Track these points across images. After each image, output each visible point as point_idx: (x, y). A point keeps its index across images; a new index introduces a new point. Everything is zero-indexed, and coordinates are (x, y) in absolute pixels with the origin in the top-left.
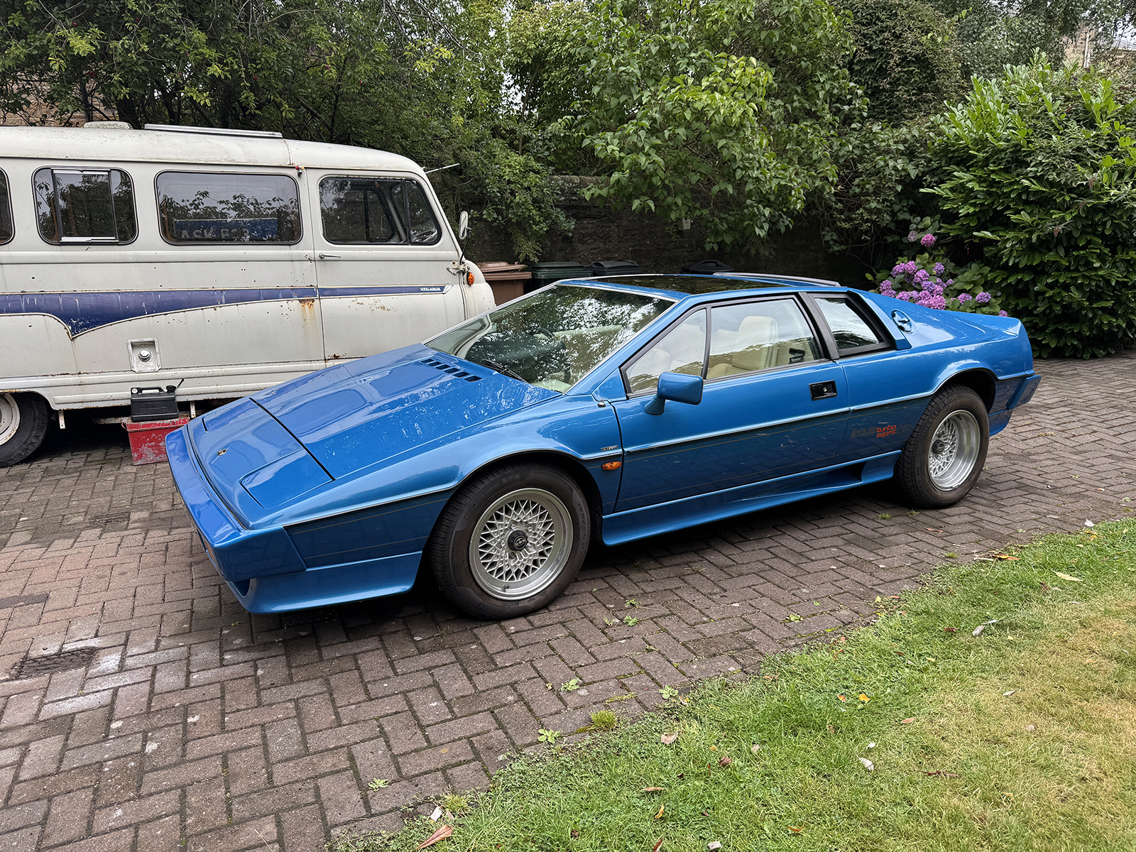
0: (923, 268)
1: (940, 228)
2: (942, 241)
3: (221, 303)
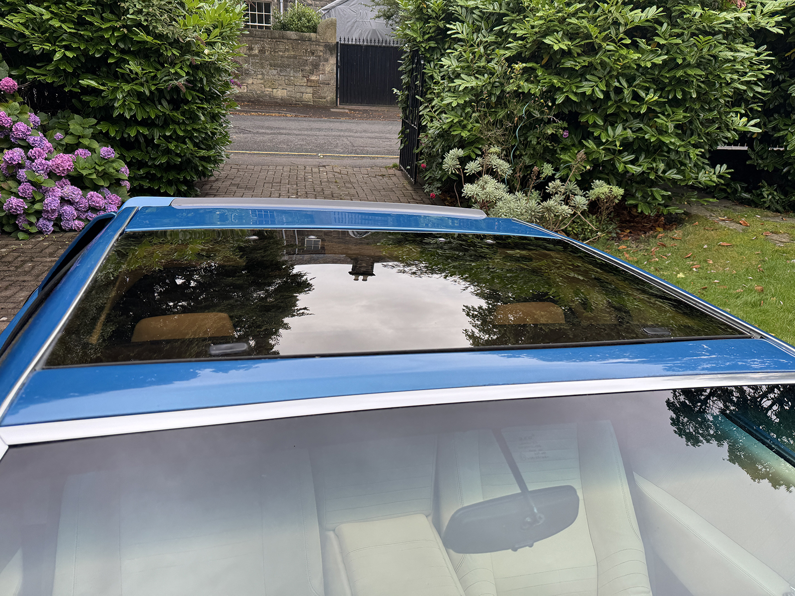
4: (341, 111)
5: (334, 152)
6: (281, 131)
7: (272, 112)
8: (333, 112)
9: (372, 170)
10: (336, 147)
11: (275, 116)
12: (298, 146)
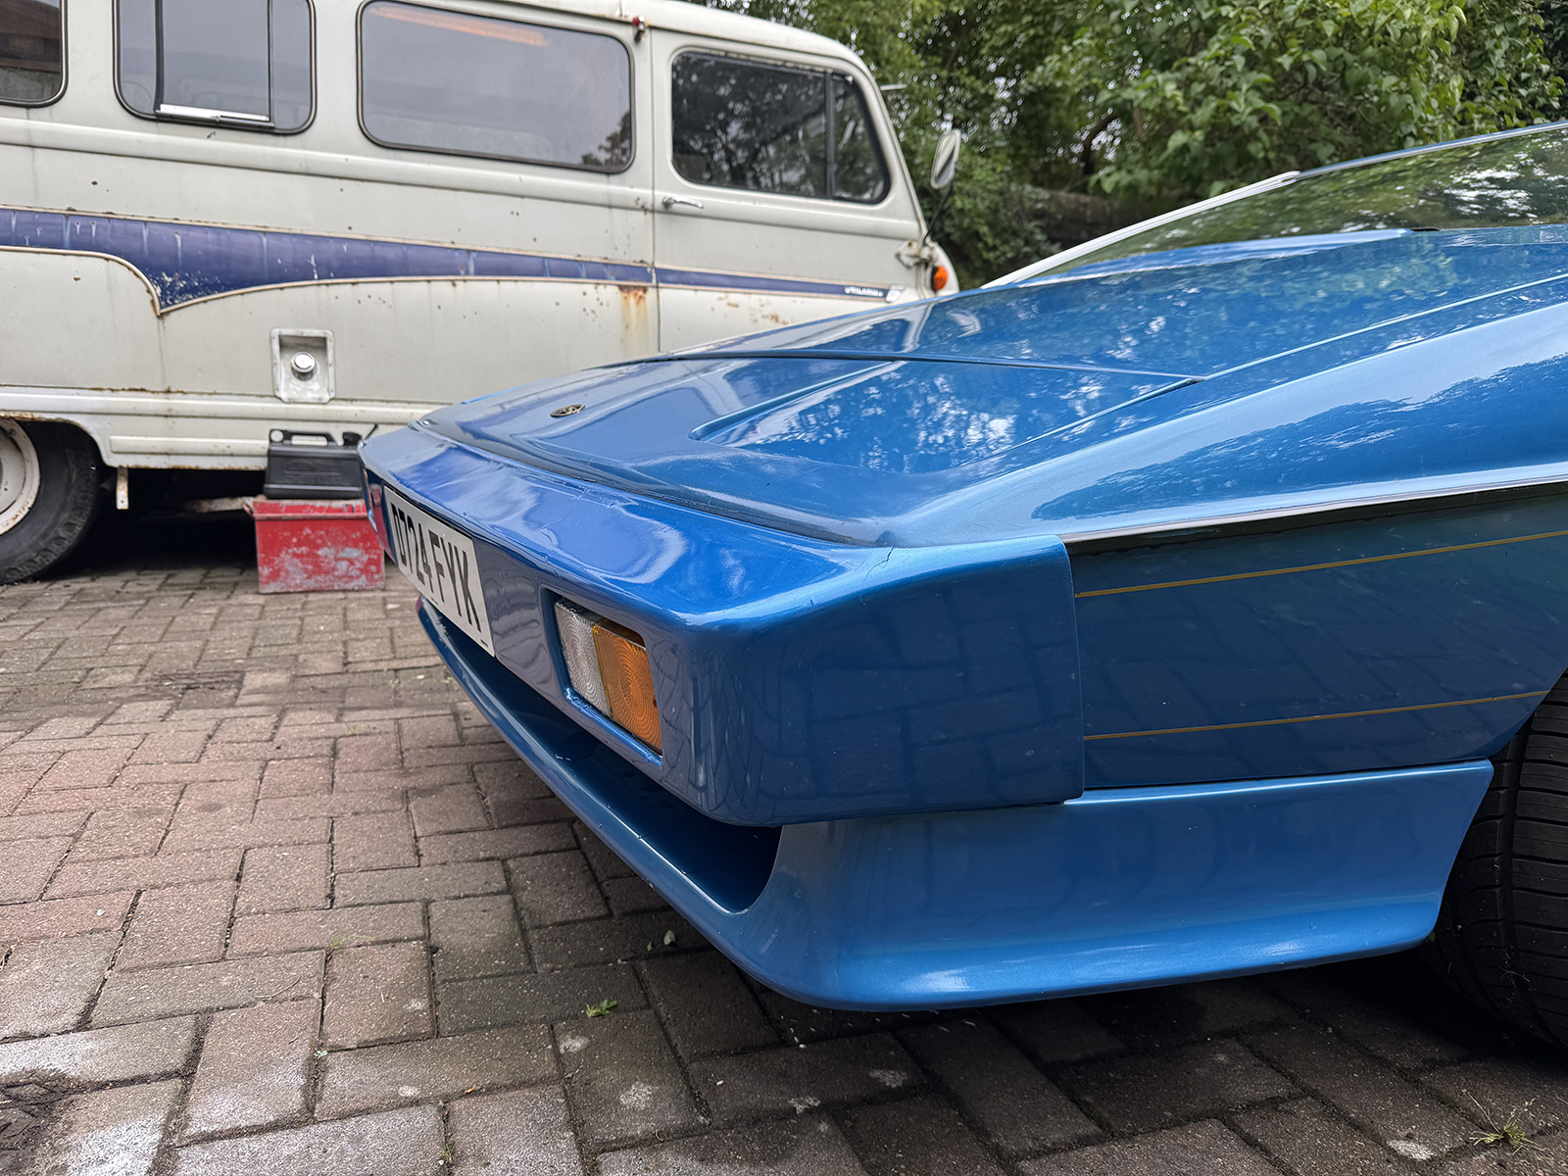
3: (467, 273)
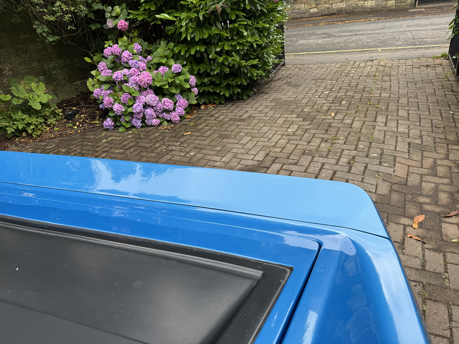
0: (126, 49)
1: (129, 14)
2: (133, 26)
4: (418, 10)
5: (393, 45)
6: (358, 33)
7: (361, 19)
8: (410, 12)
9: (418, 61)
10: (397, 41)
11: (362, 21)
12: (365, 43)
